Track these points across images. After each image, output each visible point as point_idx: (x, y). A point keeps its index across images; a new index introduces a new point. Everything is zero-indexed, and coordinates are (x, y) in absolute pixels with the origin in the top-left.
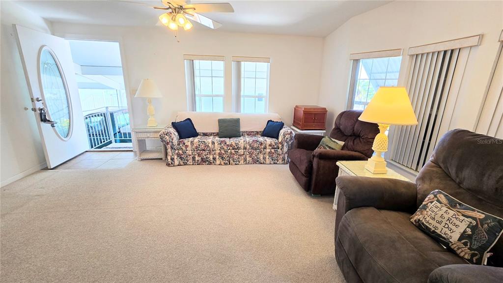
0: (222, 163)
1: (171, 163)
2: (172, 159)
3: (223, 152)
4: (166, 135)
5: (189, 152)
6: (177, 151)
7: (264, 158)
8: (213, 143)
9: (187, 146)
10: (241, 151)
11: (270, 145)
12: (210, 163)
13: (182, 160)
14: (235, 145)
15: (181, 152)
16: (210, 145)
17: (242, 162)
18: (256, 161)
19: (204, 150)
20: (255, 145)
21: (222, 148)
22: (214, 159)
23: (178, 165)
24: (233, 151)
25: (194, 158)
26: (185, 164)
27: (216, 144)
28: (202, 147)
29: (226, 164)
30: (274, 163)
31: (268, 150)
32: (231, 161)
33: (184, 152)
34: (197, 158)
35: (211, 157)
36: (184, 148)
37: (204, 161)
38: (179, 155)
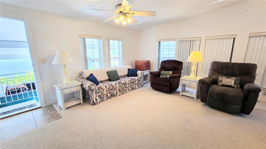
0: (120, 94)
1: (96, 103)
2: (96, 100)
3: (120, 88)
4: (93, 85)
5: (105, 93)
6: (98, 94)
7: (135, 87)
8: (116, 84)
9: (104, 89)
10: (127, 85)
11: (137, 80)
12: (115, 96)
13: (101, 98)
14: (125, 83)
15: (100, 94)
16: (115, 86)
17: (128, 91)
18: (133, 89)
19: (112, 89)
20: (132, 81)
21: (120, 86)
22: (117, 93)
23: (100, 103)
24: (124, 86)
25: (107, 95)
26: (103, 101)
27: (117, 84)
28: (111, 88)
29: (122, 94)
30: (139, 88)
31: (137, 82)
32: (124, 92)
33: (102, 94)
34: (109, 95)
35: (115, 92)
36: (102, 91)
37: (113, 96)
38: (99, 96)
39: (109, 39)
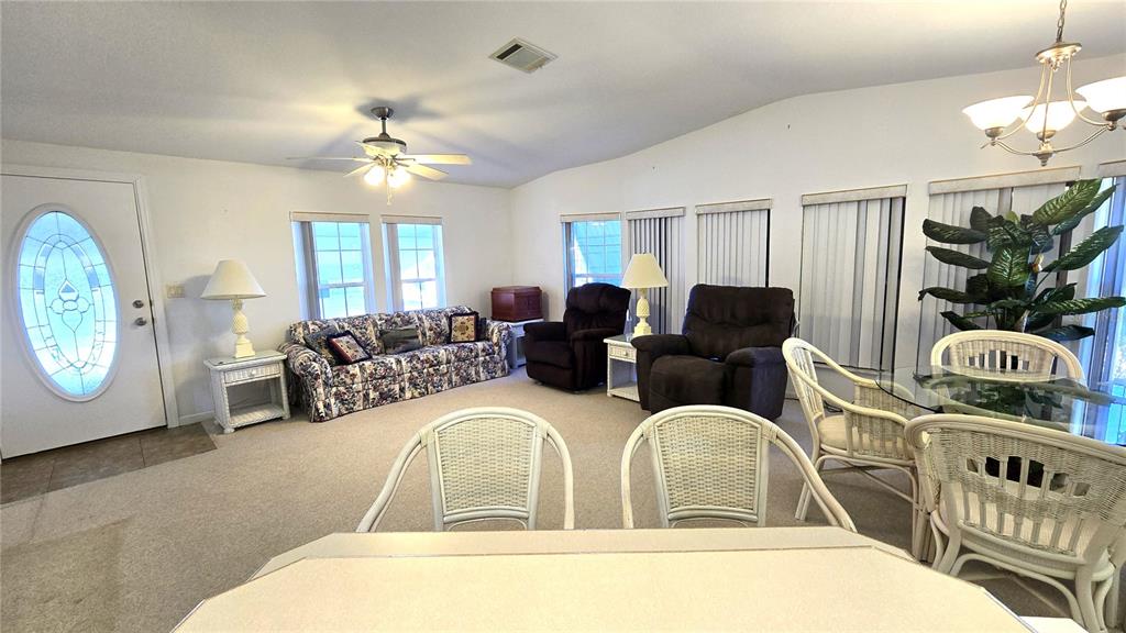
0: (416, 394)
1: (327, 415)
2: (327, 406)
3: (415, 374)
4: (314, 361)
5: (358, 386)
6: (334, 389)
7: (477, 373)
8: (399, 362)
9: (354, 375)
10: (443, 368)
11: (483, 351)
12: (395, 400)
13: (343, 404)
14: (432, 359)
15: (342, 389)
16: (394, 366)
17: (446, 386)
18: (466, 380)
19: (384, 377)
20: (463, 354)
21: (414, 368)
22: (402, 390)
23: (339, 416)
24: (431, 370)
25: (366, 396)
26: (350, 411)
27: (404, 363)
28: (381, 371)
29: (422, 395)
30: (492, 378)
31: (481, 359)
32: (430, 388)
33: (349, 389)
34: (372, 395)
35: (397, 388)
36: (348, 381)
37: (386, 397)
38: (338, 396)
39: (394, 220)
